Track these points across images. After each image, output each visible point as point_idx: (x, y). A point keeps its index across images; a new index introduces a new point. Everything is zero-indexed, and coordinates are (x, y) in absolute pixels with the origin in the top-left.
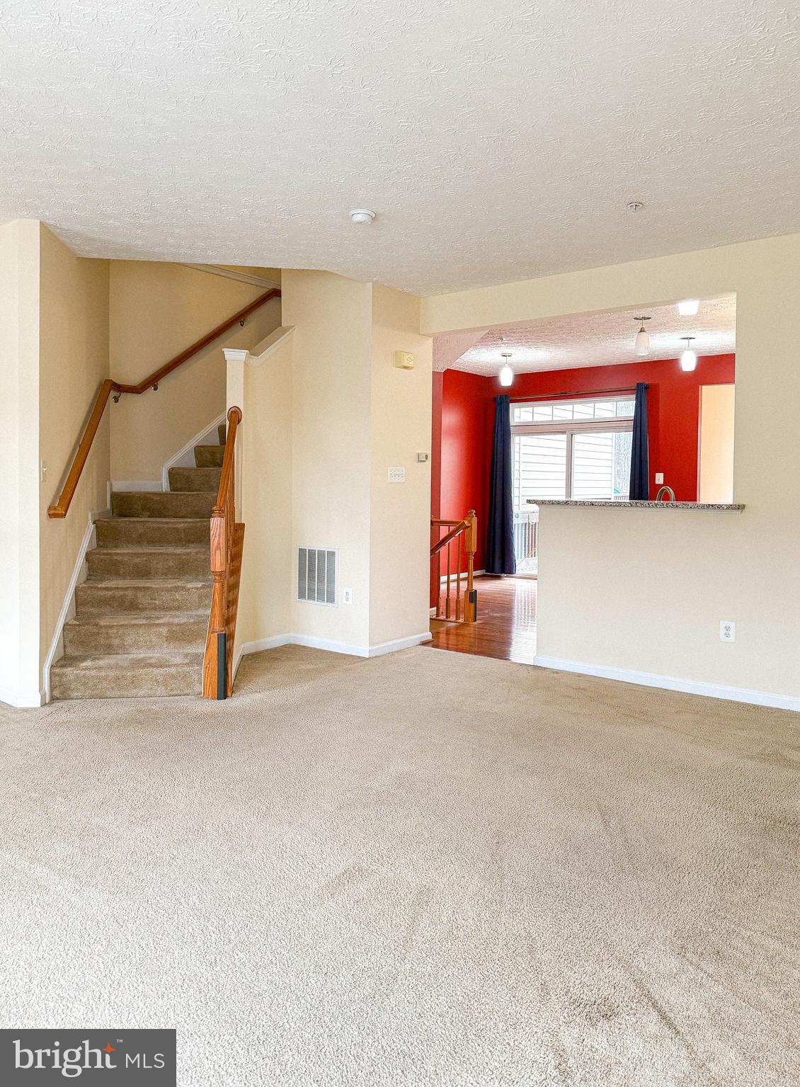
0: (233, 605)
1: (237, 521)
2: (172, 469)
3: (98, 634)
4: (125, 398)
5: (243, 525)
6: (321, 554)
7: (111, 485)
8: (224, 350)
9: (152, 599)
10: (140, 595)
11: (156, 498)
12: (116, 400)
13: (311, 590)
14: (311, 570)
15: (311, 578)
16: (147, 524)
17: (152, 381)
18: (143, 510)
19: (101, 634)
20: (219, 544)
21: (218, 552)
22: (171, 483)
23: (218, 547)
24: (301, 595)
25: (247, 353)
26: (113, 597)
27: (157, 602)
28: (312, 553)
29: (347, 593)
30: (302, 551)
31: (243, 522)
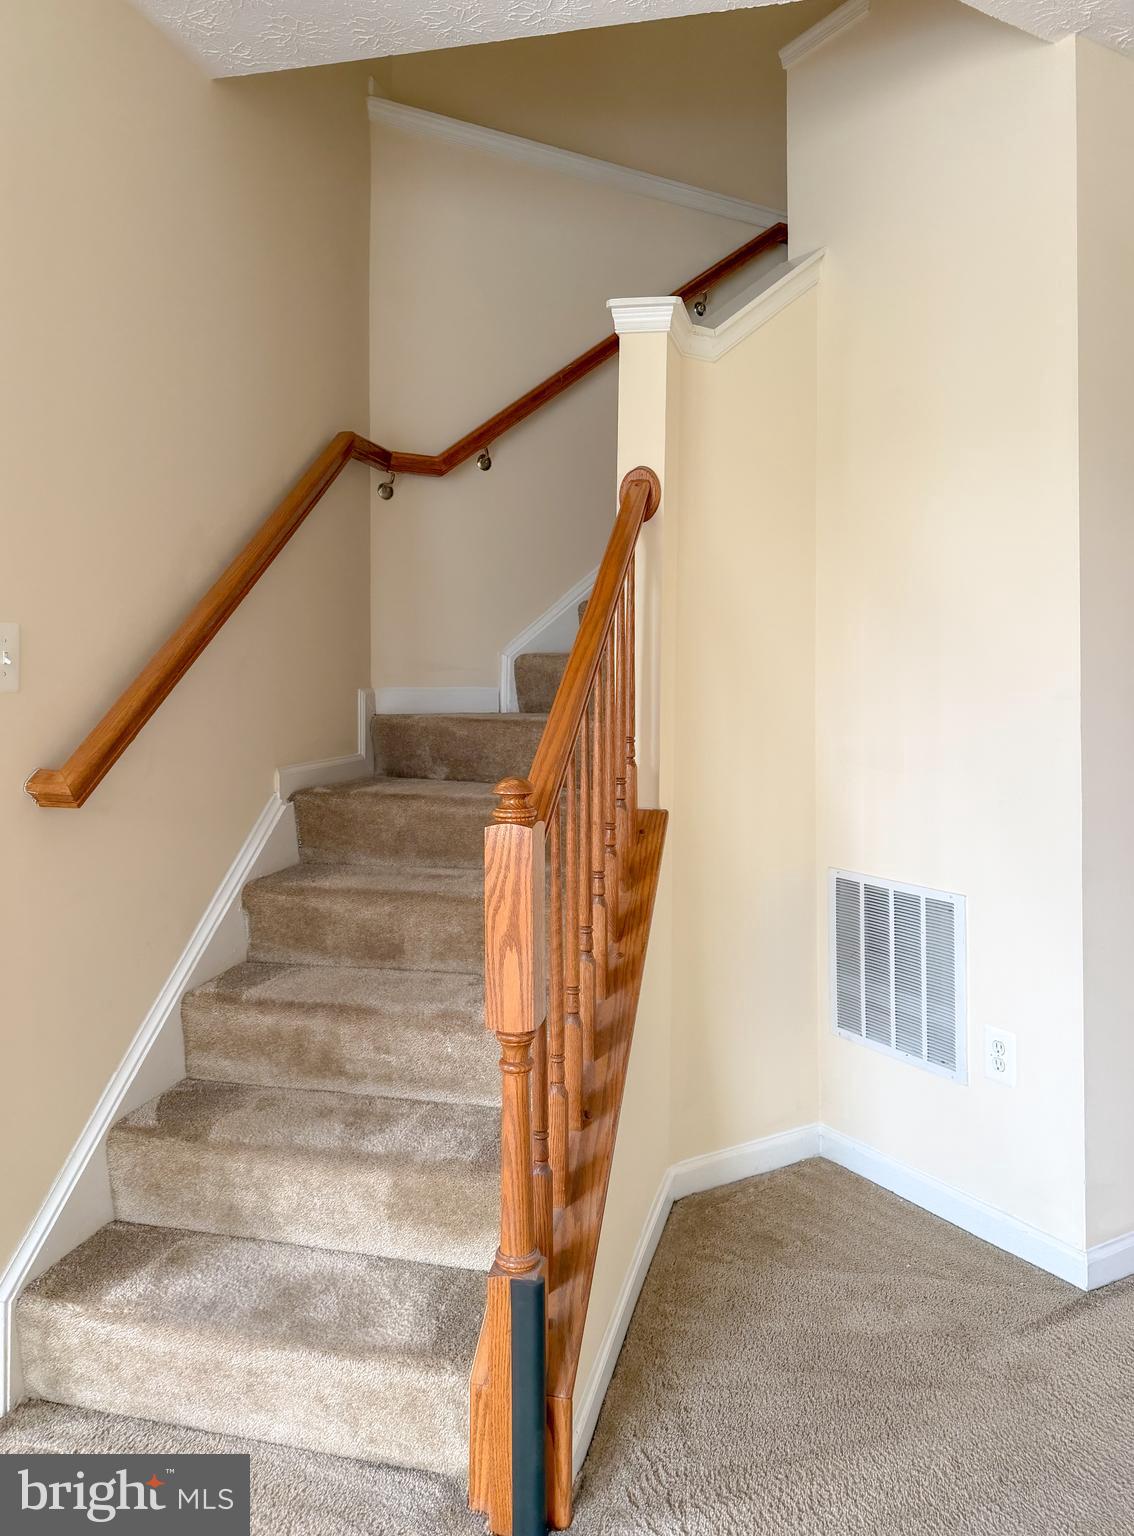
0: (604, 1111)
1: (644, 803)
2: (523, 657)
3: (197, 1169)
4: (410, 487)
5: (665, 814)
6: (906, 903)
7: (371, 699)
8: (612, 302)
9: (378, 1049)
10: (345, 1030)
11: (462, 732)
12: (388, 492)
13: (876, 1009)
14: (876, 946)
15: (876, 970)
16: (415, 805)
17: (478, 444)
18: (434, 760)
19: (206, 1169)
20: (514, 926)
21: (512, 957)
22: (520, 691)
23: (512, 939)
24: (847, 1018)
25: (675, 305)
26: (275, 1035)
27: (392, 1059)
28: (876, 897)
29: (999, 1046)
30: (846, 890)
31: (662, 807)
